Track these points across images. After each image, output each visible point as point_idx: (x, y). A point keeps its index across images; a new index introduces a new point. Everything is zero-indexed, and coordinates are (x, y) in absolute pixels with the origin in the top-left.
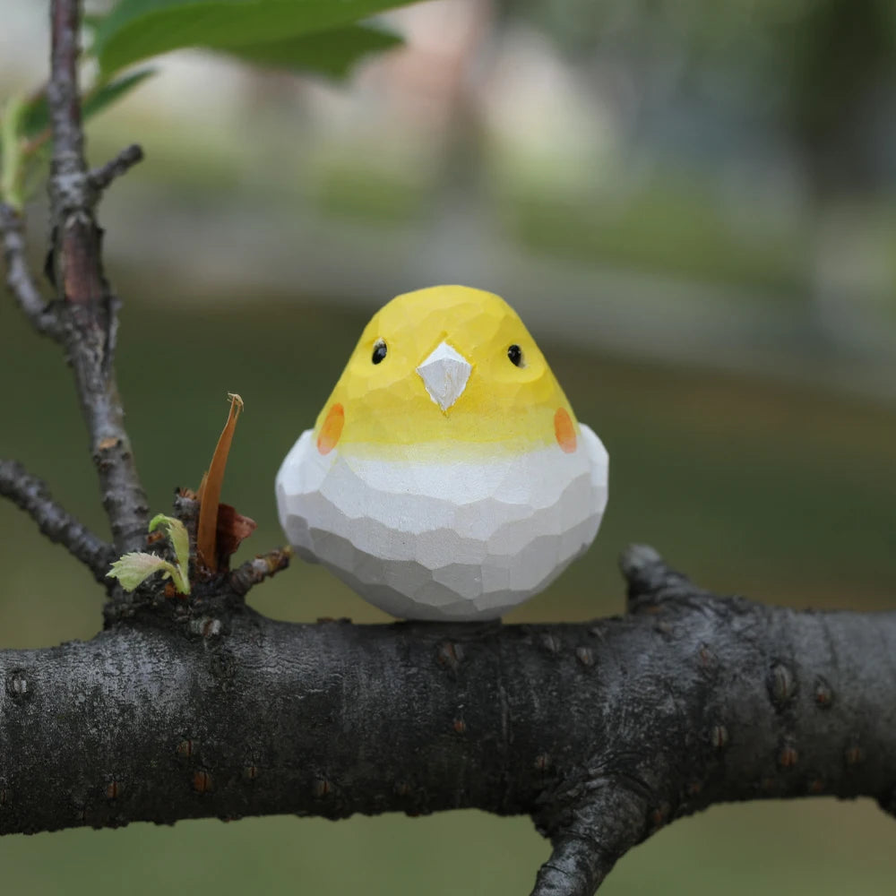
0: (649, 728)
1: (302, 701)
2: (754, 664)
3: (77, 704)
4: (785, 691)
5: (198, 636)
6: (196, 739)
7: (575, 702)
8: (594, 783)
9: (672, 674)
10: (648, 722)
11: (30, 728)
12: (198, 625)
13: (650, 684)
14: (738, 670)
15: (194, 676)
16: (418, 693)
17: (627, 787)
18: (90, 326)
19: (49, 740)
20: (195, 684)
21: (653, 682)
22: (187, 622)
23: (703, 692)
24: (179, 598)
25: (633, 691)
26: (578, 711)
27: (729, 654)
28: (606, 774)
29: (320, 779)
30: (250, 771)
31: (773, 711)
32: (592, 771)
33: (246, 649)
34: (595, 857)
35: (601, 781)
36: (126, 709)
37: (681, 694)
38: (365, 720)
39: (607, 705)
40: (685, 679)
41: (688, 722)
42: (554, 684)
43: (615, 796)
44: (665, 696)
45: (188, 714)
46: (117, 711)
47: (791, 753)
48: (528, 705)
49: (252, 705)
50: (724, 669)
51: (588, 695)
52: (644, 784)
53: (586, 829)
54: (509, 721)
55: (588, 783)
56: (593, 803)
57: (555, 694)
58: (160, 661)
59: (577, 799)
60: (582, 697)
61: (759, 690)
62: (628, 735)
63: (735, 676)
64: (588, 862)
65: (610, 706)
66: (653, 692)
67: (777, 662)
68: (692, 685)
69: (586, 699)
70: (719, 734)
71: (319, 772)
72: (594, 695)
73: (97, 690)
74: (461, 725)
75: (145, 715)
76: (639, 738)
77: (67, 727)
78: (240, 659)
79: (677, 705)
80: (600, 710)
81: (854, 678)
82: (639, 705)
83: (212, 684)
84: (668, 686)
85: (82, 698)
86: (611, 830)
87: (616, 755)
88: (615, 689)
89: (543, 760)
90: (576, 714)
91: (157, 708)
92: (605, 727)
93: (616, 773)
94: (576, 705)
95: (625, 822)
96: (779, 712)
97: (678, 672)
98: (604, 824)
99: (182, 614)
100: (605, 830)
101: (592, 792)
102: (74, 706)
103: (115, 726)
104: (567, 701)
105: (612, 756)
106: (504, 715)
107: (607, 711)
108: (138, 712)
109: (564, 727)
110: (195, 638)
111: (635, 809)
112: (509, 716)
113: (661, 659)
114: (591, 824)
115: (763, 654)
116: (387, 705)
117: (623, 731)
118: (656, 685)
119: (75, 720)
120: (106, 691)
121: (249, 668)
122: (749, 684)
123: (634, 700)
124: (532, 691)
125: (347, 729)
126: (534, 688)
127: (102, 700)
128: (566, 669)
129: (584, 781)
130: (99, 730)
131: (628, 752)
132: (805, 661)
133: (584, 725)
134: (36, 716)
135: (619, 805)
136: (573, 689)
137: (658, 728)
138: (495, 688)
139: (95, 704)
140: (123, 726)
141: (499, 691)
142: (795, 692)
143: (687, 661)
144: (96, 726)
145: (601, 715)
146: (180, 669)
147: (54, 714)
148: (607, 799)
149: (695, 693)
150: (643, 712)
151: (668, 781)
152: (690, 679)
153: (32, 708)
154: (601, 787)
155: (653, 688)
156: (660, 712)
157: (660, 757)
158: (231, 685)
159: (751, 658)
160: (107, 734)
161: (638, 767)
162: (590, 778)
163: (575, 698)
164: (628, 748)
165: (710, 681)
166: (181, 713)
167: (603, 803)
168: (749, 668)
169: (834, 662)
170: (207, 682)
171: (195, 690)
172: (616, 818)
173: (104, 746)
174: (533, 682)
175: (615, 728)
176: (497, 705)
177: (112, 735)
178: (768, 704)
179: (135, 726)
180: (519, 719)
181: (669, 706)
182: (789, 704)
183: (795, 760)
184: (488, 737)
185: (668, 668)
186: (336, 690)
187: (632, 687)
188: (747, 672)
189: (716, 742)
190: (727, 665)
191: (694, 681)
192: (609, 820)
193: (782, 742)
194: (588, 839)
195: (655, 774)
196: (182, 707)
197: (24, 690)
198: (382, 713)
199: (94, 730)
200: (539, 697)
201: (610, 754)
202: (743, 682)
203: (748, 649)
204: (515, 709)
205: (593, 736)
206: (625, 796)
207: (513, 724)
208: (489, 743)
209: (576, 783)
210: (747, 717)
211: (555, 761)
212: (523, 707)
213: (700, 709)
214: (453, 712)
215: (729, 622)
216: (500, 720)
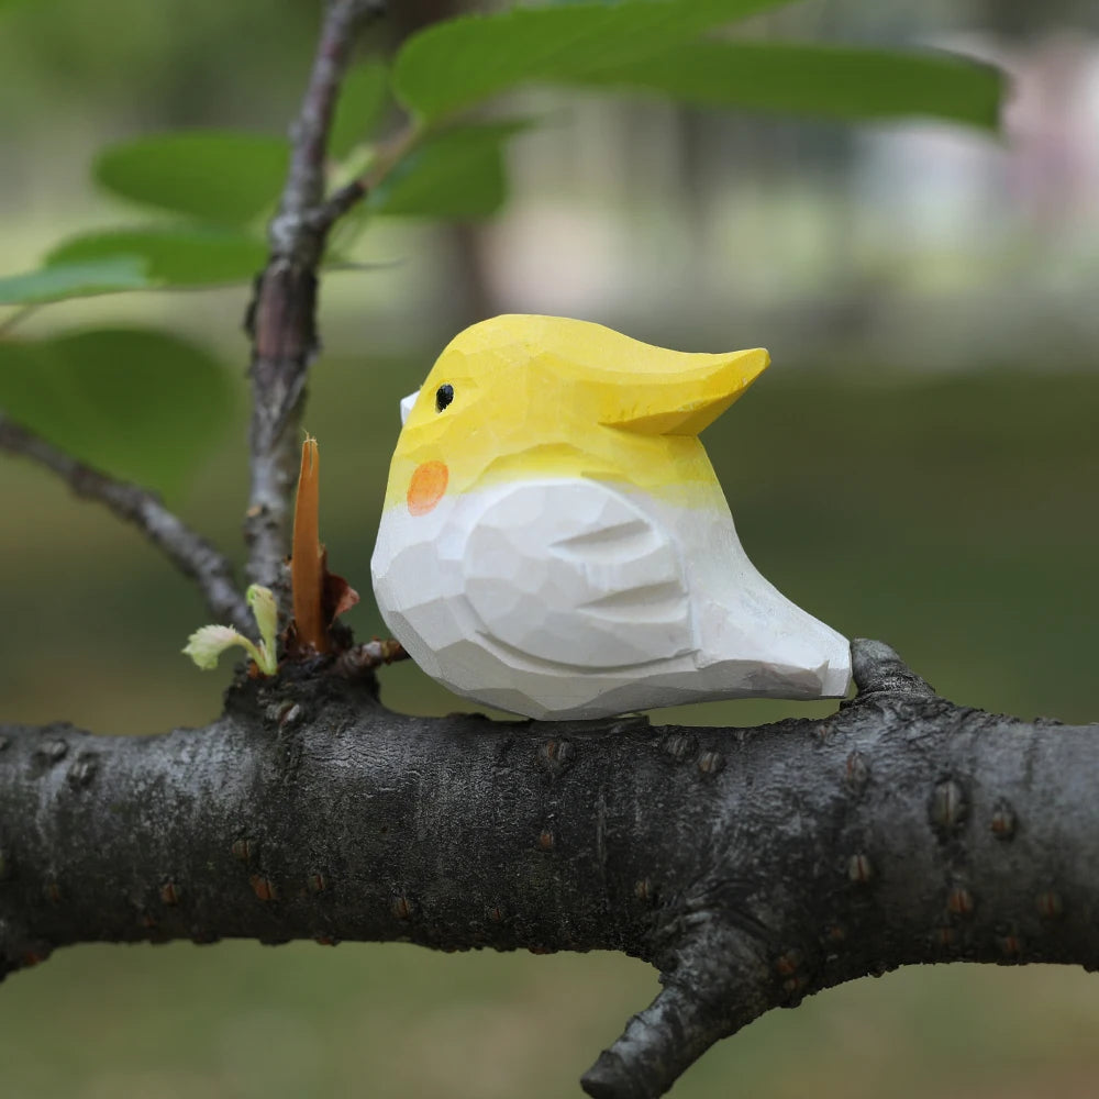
0: (765, 853)
1: (370, 801)
2: (917, 779)
3: (136, 792)
4: (947, 815)
5: (272, 722)
6: (253, 838)
7: (682, 816)
8: (695, 917)
9: (807, 787)
10: (765, 845)
11: (81, 816)
12: (274, 711)
13: (777, 798)
14: (893, 786)
15: (259, 767)
16: (505, 798)
17: (734, 923)
18: (272, 383)
19: (100, 832)
20: (258, 777)
21: (781, 795)
22: (265, 707)
23: (842, 810)
24: (261, 677)
25: (753, 805)
26: (684, 827)
27: (888, 766)
28: (708, 906)
29: (396, 895)
30: (315, 880)
31: (934, 839)
32: (690, 902)
33: (321, 739)
34: (692, 1009)
35: (703, 915)
36: (185, 801)
37: (812, 811)
38: (441, 827)
39: (718, 821)
40: (822, 794)
41: (818, 848)
42: (662, 795)
43: (719, 934)
44: (792, 814)
45: (248, 811)
46: (175, 803)
47: (961, 896)
48: (628, 819)
49: (315, 802)
50: (875, 784)
51: (698, 809)
52: (759, 923)
53: (684, 973)
54: (604, 836)
55: (689, 917)
56: (695, 942)
57: (661, 805)
58: (232, 749)
59: (678, 933)
60: (692, 810)
61: (916, 808)
62: (737, 859)
63: (887, 794)
64: (678, 1013)
65: (723, 823)
66: (778, 808)
67: (945, 778)
68: (829, 801)
69: (696, 813)
70: (858, 865)
71: (396, 887)
72: (706, 809)
73: (161, 779)
74: (547, 837)
75: (202, 809)
76: (751, 865)
77: (119, 818)
78: (309, 749)
79: (804, 826)
80: (711, 826)
81: (1051, 802)
82: (757, 822)
83: (274, 777)
84: (797, 800)
85: (142, 787)
86: (713, 977)
87: (721, 883)
88: (733, 802)
89: (643, 887)
90: (682, 832)
91: (217, 801)
92: (712, 847)
93: (720, 905)
94: (684, 820)
95: (734, 969)
96: (942, 841)
97: (814, 785)
98: (704, 970)
99: (263, 698)
100: (706, 977)
101: (694, 927)
102: (131, 795)
103: (170, 819)
104: (675, 815)
105: (714, 884)
106: (599, 829)
107: (717, 828)
108: (196, 805)
109: (666, 846)
110: (271, 725)
111: (746, 952)
112: (603, 829)
113: (799, 768)
114: (690, 967)
115: (932, 767)
116: (467, 810)
117: (733, 854)
118: (783, 800)
119: (131, 810)
120: (168, 780)
121: (318, 759)
122: (905, 804)
123: (752, 816)
124: (636, 802)
125: (422, 836)
126: (639, 799)
127: (163, 791)
128: (682, 777)
129: (686, 913)
130: (153, 824)
131: (735, 881)
132: (988, 778)
133: (689, 845)
134: (90, 803)
135: (724, 946)
136: (683, 800)
137: (776, 853)
138: (594, 797)
139: (154, 794)
140: (179, 820)
141: (597, 800)
142: (965, 816)
143: (830, 774)
144: (149, 817)
145: (710, 833)
146: (248, 758)
147: (107, 803)
148: (709, 938)
149: (830, 812)
150: (761, 831)
151: (793, 921)
152: (827, 794)
153: (87, 794)
154: (703, 922)
155: (779, 803)
156: (782, 832)
157: (780, 889)
158: (293, 778)
159: (914, 773)
160: (161, 827)
161: (748, 899)
162: (690, 910)
163: (684, 812)
164: (736, 876)
165: (853, 797)
166: (241, 807)
167: (705, 942)
168: (908, 785)
169: (1027, 782)
170: (270, 774)
171: (257, 783)
172: (720, 963)
173: (157, 842)
174: (639, 791)
175: (724, 849)
176: (594, 816)
177: (166, 830)
178: (927, 830)
179: (192, 820)
180: (615, 834)
181: (794, 827)
182: (956, 833)
183: (968, 905)
184: (583, 855)
185: (804, 780)
186: (413, 787)
187: (753, 801)
188: (904, 789)
189: (854, 875)
190: (880, 779)
191: (832, 797)
192: (711, 964)
193: (949, 880)
194: (684, 986)
195: (775, 910)
196: (242, 801)
197: (83, 774)
198: (461, 820)
199: (148, 824)
200: (643, 809)
201: (712, 881)
202: (897, 801)
203: (915, 761)
204: (610, 823)
205: (698, 858)
206: (732, 935)
207: (608, 841)
208: (583, 862)
209: (675, 915)
210: (900, 846)
211: (658, 888)
212: (621, 820)
213: (836, 831)
214: (540, 823)
215: (907, 727)
216: (595, 834)
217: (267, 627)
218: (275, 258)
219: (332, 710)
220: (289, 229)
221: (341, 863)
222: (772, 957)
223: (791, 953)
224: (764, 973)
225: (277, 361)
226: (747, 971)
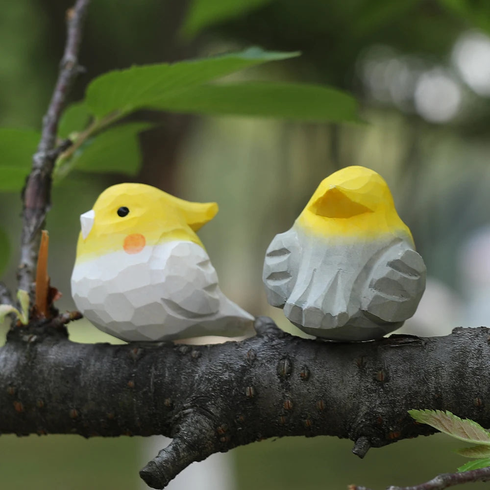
0: (214, 386)
1: (63, 371)
2: (274, 359)
4: (284, 371)
6: (15, 386)
7: (184, 374)
8: (187, 411)
9: (231, 362)
10: (214, 383)
12: (26, 338)
13: (220, 366)
14: (264, 361)
15: (19, 359)
16: (115, 369)
17: (202, 413)
18: (31, 218)
20: (19, 363)
21: (221, 365)
22: (22, 337)
23: (244, 370)
24: (22, 326)
25: (211, 369)
26: (184, 378)
27: (263, 354)
28: (192, 407)
29: (71, 408)
30: (40, 403)
31: (279, 381)
32: (185, 405)
33: (44, 348)
34: (184, 446)
35: (190, 410)
37: (233, 370)
38: (90, 381)
39: (197, 375)
40: (237, 364)
41: (235, 384)
42: (177, 366)
43: (196, 417)
44: (225, 371)
45: (14, 376)
47: (288, 402)
48: (163, 375)
49: (41, 372)
50: (258, 360)
51: (190, 371)
52: (210, 412)
53: (181, 433)
54: (153, 381)
55: (184, 411)
56: (186, 421)
57: (176, 370)
58: (9, 353)
59: (180, 417)
60: (188, 371)
61: (272, 369)
62: (204, 388)
63: (262, 364)
64: (179, 447)
65: (199, 375)
66: (220, 370)
67: (284, 358)
68: (240, 367)
69: (189, 372)
70: (249, 391)
71: (71, 405)
72: (193, 371)
74: (131, 383)
76: (209, 390)
78: (39, 352)
79: (230, 376)
80: (194, 377)
82: (212, 375)
83: (25, 362)
84: (227, 367)
86: (193, 434)
87: (197, 397)
88: (203, 368)
89: (167, 401)
90: (183, 379)
92: (194, 385)
93: (196, 406)
94: (184, 375)
95: (201, 431)
96: (282, 381)
97: (235, 361)
98: (189, 431)
99: (22, 333)
100: (190, 434)
101: (186, 415)
104: (181, 374)
105: (194, 398)
106: (152, 380)
107: (197, 377)
109: (177, 385)
110: (25, 343)
111: (205, 424)
113: (229, 355)
114: (184, 430)
115: (280, 354)
116: (101, 374)
117: (202, 386)
118: (222, 367)
121: (43, 355)
122: (268, 368)
123: (210, 373)
124: (166, 369)
125: (82, 384)
126: (168, 368)
128: (185, 359)
131: (202, 396)
133: (186, 384)
135: (197, 422)
136: (184, 368)
137: (218, 386)
138: (150, 368)
141: (152, 369)
142: (290, 372)
143: (241, 357)
145: (194, 379)
146: (15, 356)
148: (192, 419)
149: (240, 371)
150: (213, 377)
151: (224, 413)
152: (239, 364)
154: (190, 413)
155: (221, 368)
156: (221, 378)
157: (220, 400)
158: (33, 362)
159: (272, 356)
161: (207, 404)
162: (185, 409)
163: (184, 372)
164: (203, 395)
165: (249, 365)
166: (11, 375)
167: (190, 421)
168: (270, 361)
170: (23, 361)
171: (18, 365)
172: (195, 428)
174: (168, 365)
175: (199, 384)
176: (150, 375)
178: (276, 377)
180: (157, 381)
181: (226, 376)
182: (287, 378)
183: (291, 406)
184: (145, 390)
185: (231, 359)
186: (79, 366)
187: (211, 367)
188: (268, 362)
189: (248, 394)
190: (260, 359)
191: (241, 365)
192: (192, 429)
193: (284, 396)
194: (181, 438)
195: (217, 408)
196: (12, 372)
198: (98, 378)
200: (169, 372)
201: (194, 397)
202: (266, 367)
203: (274, 352)
204: (156, 377)
205: (189, 389)
206: (201, 418)
207: (155, 383)
208: (145, 393)
209: (179, 411)
210: (265, 383)
211: (173, 402)
212: (160, 376)
213: (242, 378)
214: (129, 378)
215: (272, 341)
216: (150, 381)
217: (25, 306)
218: (34, 169)
219: (49, 338)
220: (41, 158)
221: (50, 396)
222: (216, 427)
223: (223, 426)
224: (213, 433)
225: (33, 209)
226: (206, 432)
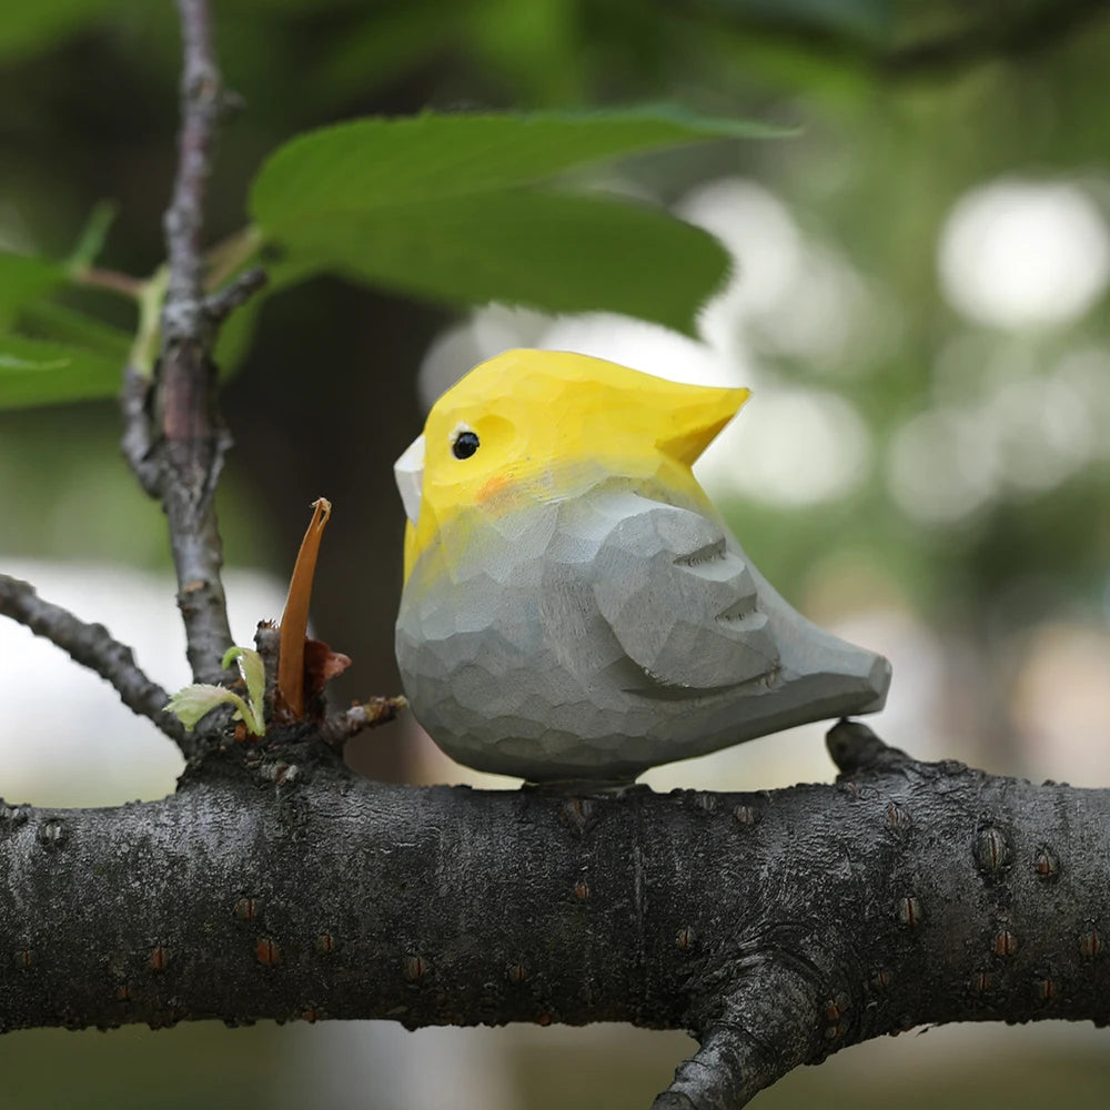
0: (817, 896)
1: (388, 856)
2: (959, 827)
3: (119, 853)
4: (994, 858)
5: (269, 781)
6: (257, 897)
7: (726, 865)
8: (747, 961)
9: (850, 835)
10: (816, 889)
11: (61, 878)
12: (271, 771)
13: (822, 845)
14: (936, 833)
15: (260, 825)
16: (532, 852)
17: (787, 965)
18: (189, 464)
19: (82, 894)
20: (260, 834)
21: (826, 842)
22: (257, 768)
23: (889, 856)
24: (251, 739)
25: (797, 851)
27: (927, 815)
28: (761, 950)
29: (412, 955)
30: (324, 941)
31: (981, 882)
32: (743, 946)
33: (327, 797)
34: (748, 1051)
35: (756, 958)
36: (177, 862)
37: (860, 857)
38: (465, 883)
39: (765, 867)
40: (868, 841)
41: (869, 890)
42: (702, 845)
43: (772, 976)
44: (840, 859)
45: (250, 869)
46: (166, 864)
47: (1006, 938)
48: (668, 869)
49: (328, 859)
50: (918, 831)
51: (742, 857)
52: (812, 965)
53: (736, 1017)
54: (643, 886)
55: (739, 961)
56: (746, 986)
57: (701, 855)
58: (222, 811)
59: (726, 980)
60: (735, 859)
61: (962, 854)
62: (790, 902)
63: (932, 840)
64: (735, 1054)
65: (769, 869)
66: (825, 855)
67: (987, 825)
68: (875, 847)
69: (740, 861)
70: (908, 908)
71: (411, 946)
72: (750, 857)
73: (145, 840)
74: (583, 889)
75: (198, 868)
76: (804, 907)
77: (104, 879)
78: (316, 807)
79: (853, 870)
80: (757, 873)
81: (1091, 846)
82: (806, 868)
83: (280, 834)
84: (844, 848)
85: (125, 848)
86: (767, 1019)
87: (774, 926)
88: (778, 850)
89: (685, 936)
90: (727, 879)
91: (214, 861)
92: (761, 893)
93: (774, 948)
94: (728, 868)
95: (787, 1011)
96: (989, 884)
97: (859, 833)
98: (759, 1012)
99: (252, 759)
100: (760, 1019)
101: (743, 971)
102: (115, 856)
103: (162, 879)
104: (717, 864)
105: (768, 927)
106: (637, 879)
107: (764, 875)
108: (191, 865)
109: (711, 894)
110: (267, 784)
111: (798, 994)
112: (642, 879)
113: (839, 818)
114: (743, 1010)
115: (971, 816)
116: (492, 865)
117: (784, 898)
118: (829, 847)
119: (116, 871)
120: (155, 842)
121: (326, 816)
122: (950, 849)
123: (799, 862)
124: (674, 853)
125: (444, 890)
126: (676, 850)
127: (149, 852)
128: (718, 829)
129: (735, 958)
130: (143, 885)
131: (788, 923)
132: (1026, 826)
133: (735, 892)
134: (68, 865)
135: (778, 988)
136: (724, 850)
137: (828, 896)
138: (629, 849)
139: (140, 855)
140: (171, 880)
141: (632, 852)
142: (1010, 860)
143: (872, 823)
144: (139, 878)
145: (757, 879)
146: (245, 818)
147: (89, 864)
148: (763, 981)
149: (878, 857)
150: (810, 875)
151: (843, 964)
152: (872, 841)
153: (64, 857)
154: (755, 965)
155: (825, 850)
156: (832, 876)
157: (832, 932)
158: (303, 834)
159: (953, 821)
160: (152, 888)
161: (802, 942)
162: (741, 954)
163: (726, 861)
164: (789, 919)
165: (899, 843)
166: (242, 867)
167: (758, 985)
168: (951, 831)
169: (1065, 829)
170: (274, 832)
171: (260, 842)
172: (774, 1005)
173: (148, 903)
174: (676, 842)
175: (773, 894)
176: (630, 867)
177: (159, 890)
178: (974, 874)
179: (187, 880)
180: (655, 883)
181: (844, 870)
182: (1002, 875)
183: (1012, 947)
184: (618, 906)
185: (846, 828)
186: (431, 845)
187: (799, 848)
188: (948, 836)
190: (922, 826)
191: (877, 843)
192: (765, 1007)
193: (994, 923)
194: (737, 1028)
195: (826, 952)
196: (243, 860)
197: (57, 836)
198: (487, 875)
199: (138, 883)
200: (683, 859)
201: (765, 924)
202: (943, 847)
203: (953, 810)
204: (651, 873)
205: (746, 904)
206: (787, 977)
207: (647, 890)
208: (621, 913)
209: (724, 961)
210: (947, 888)
211: (701, 937)
212: (661, 869)
213: (885, 876)
214: (574, 875)
215: (934, 783)
216: (633, 885)
217: (257, 690)
219: (324, 773)
220: (187, 313)
221: (352, 921)
222: (821, 1000)
223: (840, 997)
224: (812, 1018)
225: (189, 443)
226: (799, 1013)
